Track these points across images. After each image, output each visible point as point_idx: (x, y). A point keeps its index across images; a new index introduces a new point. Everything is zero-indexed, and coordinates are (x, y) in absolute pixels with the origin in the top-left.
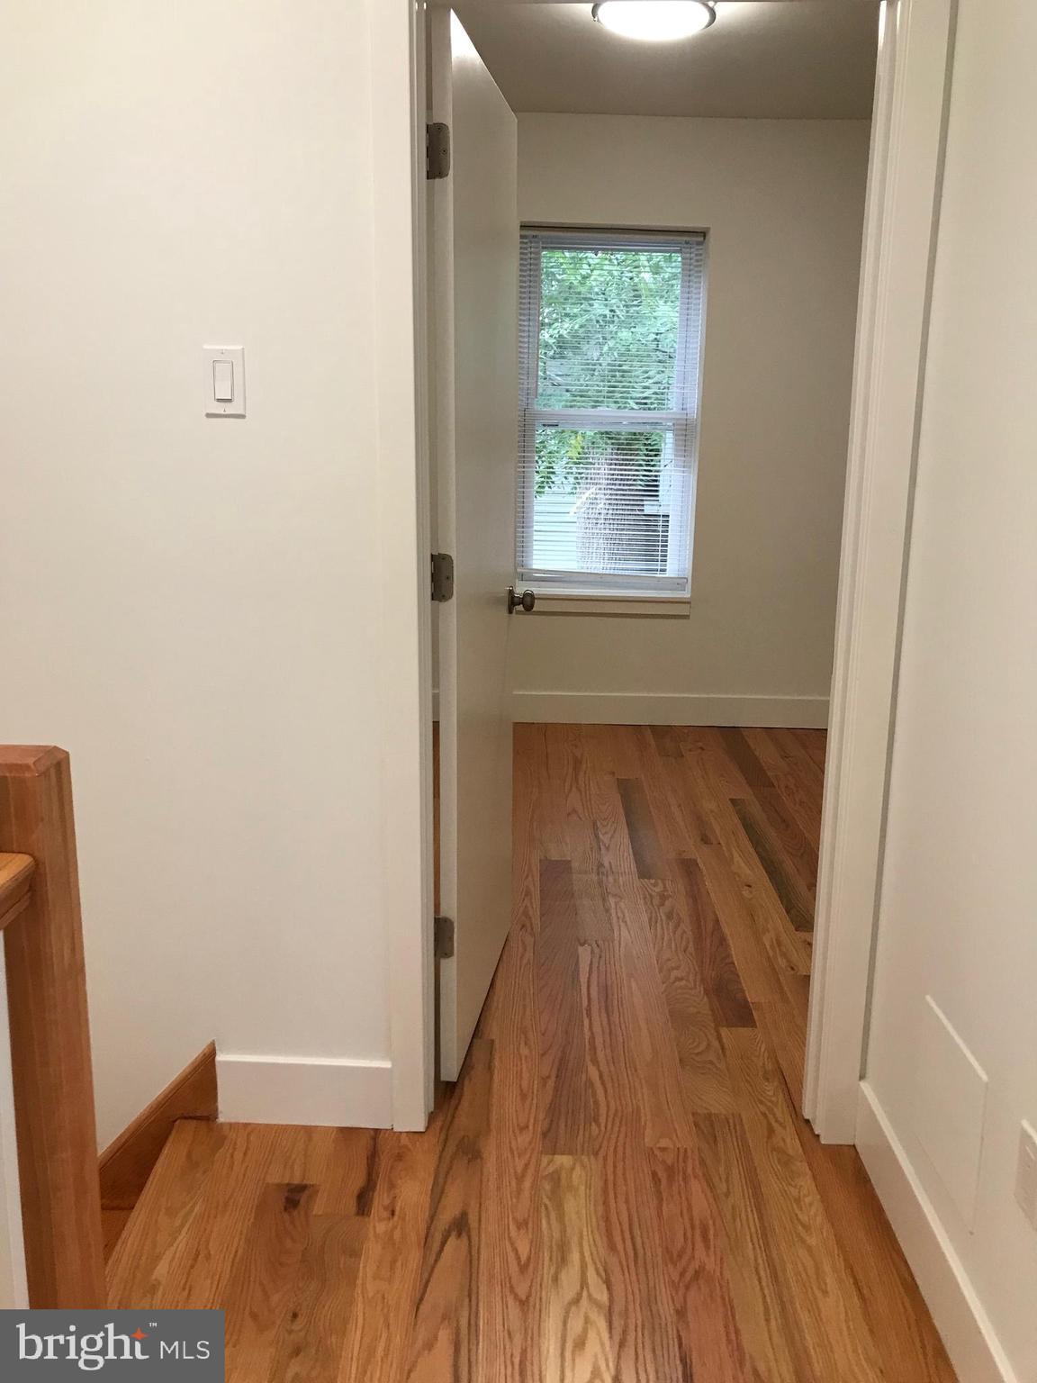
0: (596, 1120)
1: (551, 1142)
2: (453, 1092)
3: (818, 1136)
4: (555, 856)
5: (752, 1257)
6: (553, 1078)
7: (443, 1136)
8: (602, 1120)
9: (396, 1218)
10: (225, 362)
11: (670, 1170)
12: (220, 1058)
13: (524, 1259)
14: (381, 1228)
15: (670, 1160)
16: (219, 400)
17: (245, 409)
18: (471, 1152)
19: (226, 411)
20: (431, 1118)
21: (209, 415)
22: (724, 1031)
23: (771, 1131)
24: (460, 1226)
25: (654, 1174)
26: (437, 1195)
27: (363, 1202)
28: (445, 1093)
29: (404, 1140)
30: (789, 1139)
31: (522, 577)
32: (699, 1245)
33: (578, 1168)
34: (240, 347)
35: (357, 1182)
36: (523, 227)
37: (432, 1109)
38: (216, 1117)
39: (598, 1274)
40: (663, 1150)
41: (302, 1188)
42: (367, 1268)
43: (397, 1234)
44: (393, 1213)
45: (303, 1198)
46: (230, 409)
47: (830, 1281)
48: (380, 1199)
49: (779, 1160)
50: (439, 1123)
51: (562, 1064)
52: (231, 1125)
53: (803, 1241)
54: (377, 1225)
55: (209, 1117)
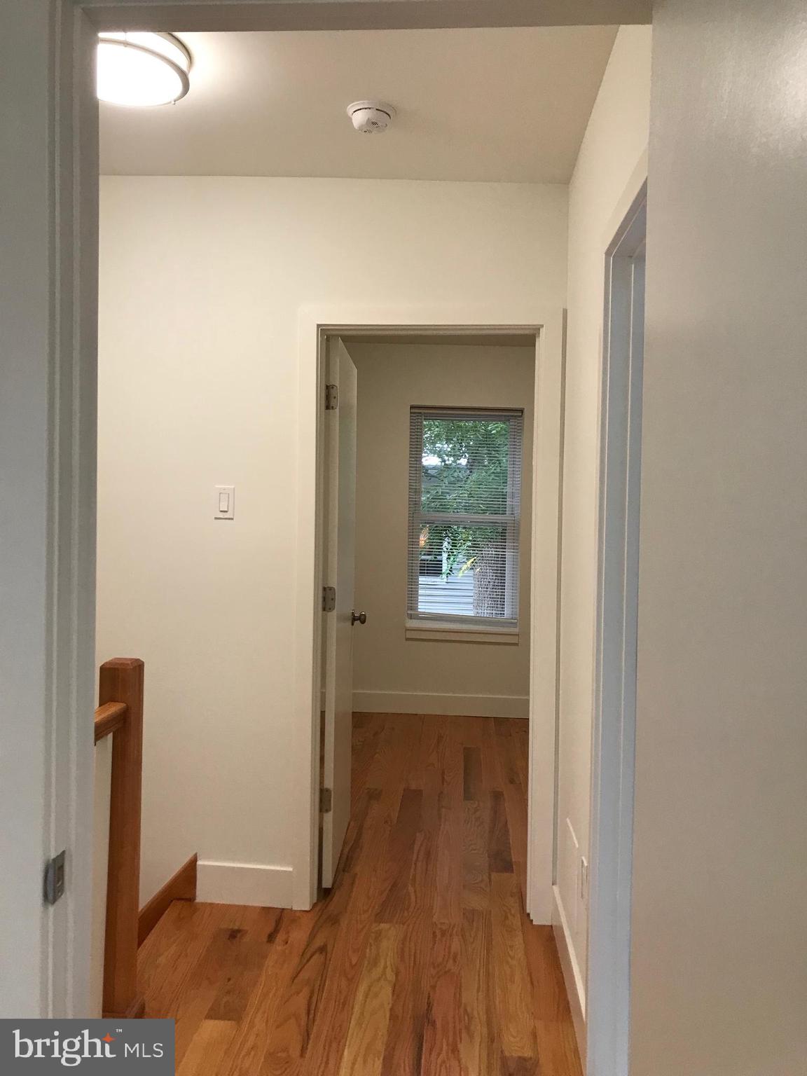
0: (407, 909)
1: (379, 918)
2: (329, 893)
3: (532, 921)
4: (413, 787)
5: (478, 967)
6: (387, 891)
7: (320, 914)
8: (411, 910)
9: (287, 945)
10: (226, 494)
11: (443, 933)
12: (199, 863)
13: (354, 962)
14: (279, 948)
15: (444, 928)
16: (221, 511)
17: (233, 516)
18: (334, 920)
19: (225, 516)
20: (314, 906)
21: (216, 518)
22: (494, 875)
23: (506, 918)
24: (322, 950)
25: (434, 933)
26: (312, 936)
27: (271, 938)
28: (324, 894)
29: (298, 914)
30: (516, 922)
31: (411, 617)
32: (451, 961)
33: (392, 928)
34: (233, 487)
35: (269, 929)
36: (412, 407)
37: (315, 901)
38: (195, 899)
39: (392, 971)
40: (441, 924)
41: (239, 931)
42: (270, 962)
43: (287, 951)
44: (287, 943)
45: (239, 935)
46: (227, 516)
47: (517, 978)
48: (280, 937)
49: (506, 930)
50: (318, 908)
51: (394, 885)
52: (202, 903)
53: (507, 962)
54: (278, 946)
55: (191, 899)
